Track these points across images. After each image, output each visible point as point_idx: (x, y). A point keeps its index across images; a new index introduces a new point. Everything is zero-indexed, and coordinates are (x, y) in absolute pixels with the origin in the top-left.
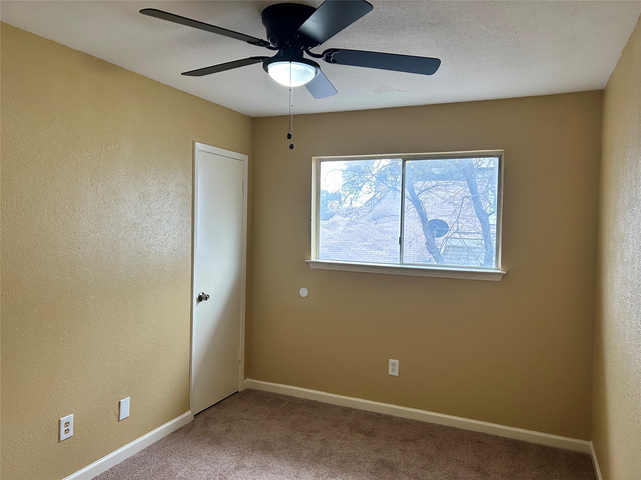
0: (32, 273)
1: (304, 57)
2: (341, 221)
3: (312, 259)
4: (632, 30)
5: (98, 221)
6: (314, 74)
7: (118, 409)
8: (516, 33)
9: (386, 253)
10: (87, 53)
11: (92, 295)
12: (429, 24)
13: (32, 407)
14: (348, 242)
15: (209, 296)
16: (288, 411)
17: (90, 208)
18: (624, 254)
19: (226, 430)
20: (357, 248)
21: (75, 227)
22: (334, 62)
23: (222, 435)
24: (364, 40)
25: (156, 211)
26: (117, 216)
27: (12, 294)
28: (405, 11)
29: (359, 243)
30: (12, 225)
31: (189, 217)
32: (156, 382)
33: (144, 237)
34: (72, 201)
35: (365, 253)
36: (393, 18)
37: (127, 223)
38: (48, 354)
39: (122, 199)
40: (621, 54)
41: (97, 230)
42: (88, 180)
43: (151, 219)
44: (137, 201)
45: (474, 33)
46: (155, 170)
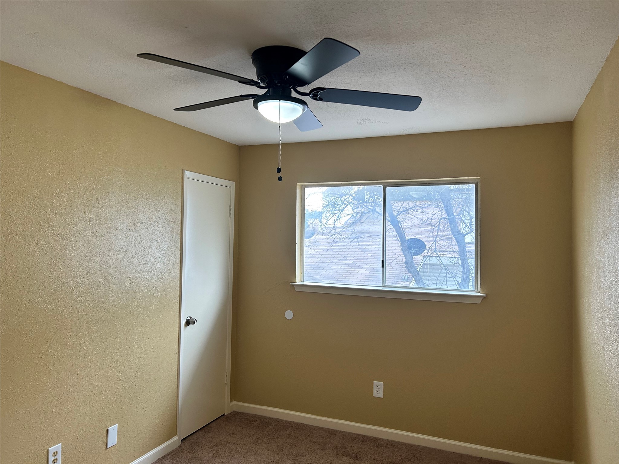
0: (24, 303)
1: (292, 96)
2: (322, 240)
3: (297, 282)
4: (600, 70)
5: (90, 249)
6: (302, 111)
7: (106, 437)
8: (491, 72)
9: (366, 271)
10: (82, 89)
11: (82, 323)
12: (410, 64)
13: (21, 438)
14: (329, 261)
15: (196, 321)
16: (274, 434)
17: (82, 237)
18: (600, 280)
19: (213, 455)
20: (338, 266)
21: (67, 256)
22: (321, 99)
23: (210, 461)
24: (348, 78)
25: (146, 238)
26: (108, 244)
27: (4, 324)
28: (387, 53)
29: (340, 262)
30: (6, 255)
31: (178, 243)
32: (144, 408)
33: (134, 264)
34: (65, 231)
35: (346, 271)
36: (376, 59)
37: (118, 250)
38: (38, 384)
39: (114, 227)
40: (590, 90)
41: (89, 258)
42: (81, 210)
43: (141, 246)
44: (128, 229)
45: (452, 72)
46: (146, 199)
